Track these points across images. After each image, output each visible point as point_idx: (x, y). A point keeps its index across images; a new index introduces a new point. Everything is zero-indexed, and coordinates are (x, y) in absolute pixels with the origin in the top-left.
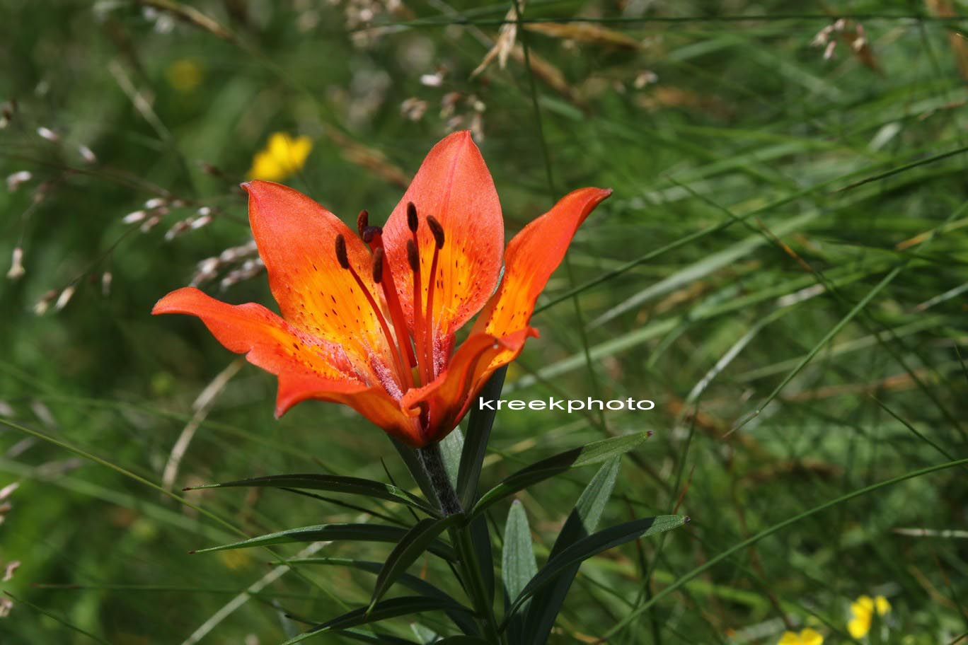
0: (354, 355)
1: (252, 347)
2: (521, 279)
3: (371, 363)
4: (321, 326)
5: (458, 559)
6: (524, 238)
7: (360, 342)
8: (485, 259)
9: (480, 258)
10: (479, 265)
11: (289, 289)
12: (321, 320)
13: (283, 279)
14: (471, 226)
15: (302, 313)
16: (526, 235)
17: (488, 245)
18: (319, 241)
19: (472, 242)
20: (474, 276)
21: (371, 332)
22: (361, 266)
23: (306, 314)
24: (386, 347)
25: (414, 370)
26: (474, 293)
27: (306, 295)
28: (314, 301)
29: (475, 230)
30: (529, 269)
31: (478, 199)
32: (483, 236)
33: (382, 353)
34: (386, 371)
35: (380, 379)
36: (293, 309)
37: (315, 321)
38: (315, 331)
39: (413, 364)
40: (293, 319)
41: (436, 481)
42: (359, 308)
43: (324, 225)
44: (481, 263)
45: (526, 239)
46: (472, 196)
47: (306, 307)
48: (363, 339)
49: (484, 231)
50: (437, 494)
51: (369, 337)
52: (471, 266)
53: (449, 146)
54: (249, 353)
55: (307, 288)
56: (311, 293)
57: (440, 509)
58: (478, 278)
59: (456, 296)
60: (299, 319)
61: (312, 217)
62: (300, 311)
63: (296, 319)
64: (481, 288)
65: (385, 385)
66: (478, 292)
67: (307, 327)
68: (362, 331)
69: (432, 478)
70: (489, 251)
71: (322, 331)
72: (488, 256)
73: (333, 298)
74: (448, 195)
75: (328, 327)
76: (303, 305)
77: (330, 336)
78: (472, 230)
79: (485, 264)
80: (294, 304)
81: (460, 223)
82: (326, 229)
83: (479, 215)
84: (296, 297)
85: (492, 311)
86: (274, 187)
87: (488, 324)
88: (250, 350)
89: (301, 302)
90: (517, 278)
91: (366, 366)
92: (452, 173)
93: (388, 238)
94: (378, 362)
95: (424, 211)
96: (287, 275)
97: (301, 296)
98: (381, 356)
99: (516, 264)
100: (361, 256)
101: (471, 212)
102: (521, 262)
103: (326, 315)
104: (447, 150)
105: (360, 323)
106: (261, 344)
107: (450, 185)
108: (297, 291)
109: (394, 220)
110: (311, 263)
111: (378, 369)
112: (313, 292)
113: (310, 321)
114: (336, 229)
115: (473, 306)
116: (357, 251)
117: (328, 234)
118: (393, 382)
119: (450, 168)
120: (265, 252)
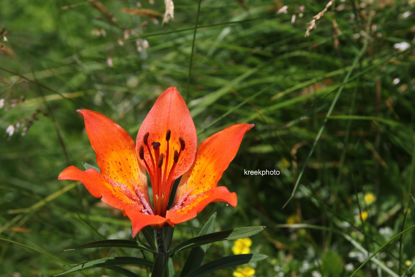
0: (129, 188)
2: (209, 160)
3: (136, 192)
4: (116, 177)
6: (210, 141)
9: (186, 147)
11: (104, 161)
12: (115, 172)
13: (101, 156)
14: (181, 133)
15: (108, 171)
16: (211, 140)
17: (190, 141)
18: (114, 138)
21: (135, 178)
22: (130, 148)
23: (110, 171)
26: (183, 162)
27: (110, 163)
28: (113, 165)
29: (183, 134)
31: (183, 120)
32: (187, 137)
34: (142, 195)
35: (140, 199)
36: (105, 169)
37: (114, 174)
38: (113, 179)
40: (105, 174)
42: (130, 167)
43: (115, 129)
44: (187, 149)
45: (210, 142)
46: (180, 118)
48: (132, 181)
49: (187, 135)
51: (135, 180)
53: (167, 94)
54: (102, 198)
55: (110, 160)
58: (185, 156)
61: (110, 127)
62: (107, 170)
63: (106, 174)
64: (187, 160)
65: (142, 201)
66: (185, 162)
67: (111, 177)
68: (132, 178)
70: (190, 144)
71: (117, 179)
72: (190, 146)
73: (120, 163)
74: (169, 117)
75: (119, 177)
76: (109, 168)
77: (120, 180)
78: (182, 134)
80: (105, 167)
81: (175, 131)
82: (116, 132)
83: (185, 127)
84: (106, 164)
85: (192, 171)
86: (93, 113)
87: (189, 176)
88: (102, 196)
89: (108, 166)
90: (207, 158)
91: (134, 193)
92: (170, 107)
93: (142, 135)
94: (139, 191)
95: (158, 124)
96: (102, 154)
97: (108, 164)
98: (139, 188)
99: (205, 152)
100: (130, 144)
101: (180, 126)
102: (208, 151)
103: (118, 171)
104: (166, 96)
105: (131, 174)
106: (104, 192)
107: (169, 113)
108: (106, 161)
109: (143, 127)
110: (111, 148)
111: (139, 194)
112: (112, 161)
113: (112, 174)
114: (120, 131)
115: (184, 168)
116: (129, 141)
117: (117, 134)
118: (145, 199)
119: (169, 105)
120: (93, 145)
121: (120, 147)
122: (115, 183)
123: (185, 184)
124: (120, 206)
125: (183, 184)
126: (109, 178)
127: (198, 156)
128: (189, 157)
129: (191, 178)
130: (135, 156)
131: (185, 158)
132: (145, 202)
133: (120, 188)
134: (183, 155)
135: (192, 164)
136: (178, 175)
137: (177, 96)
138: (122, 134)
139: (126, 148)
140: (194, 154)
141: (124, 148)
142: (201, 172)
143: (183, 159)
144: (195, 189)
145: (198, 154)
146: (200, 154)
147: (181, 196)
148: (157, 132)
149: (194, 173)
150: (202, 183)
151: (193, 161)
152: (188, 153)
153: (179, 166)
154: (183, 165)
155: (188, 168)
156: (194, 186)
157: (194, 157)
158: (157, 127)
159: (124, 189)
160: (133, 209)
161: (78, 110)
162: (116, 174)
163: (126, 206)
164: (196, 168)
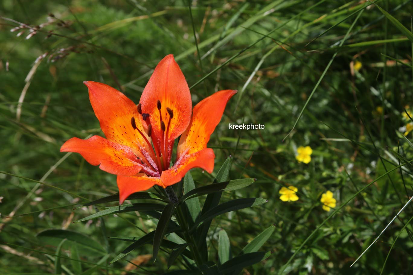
0: (134, 149)
1: (101, 162)
2: (201, 122)
3: (141, 151)
4: (121, 140)
5: (176, 214)
7: (137, 143)
8: (185, 111)
9: (182, 110)
10: (182, 113)
11: (108, 127)
12: (120, 135)
13: (105, 123)
14: (177, 97)
15: (113, 136)
16: (202, 104)
17: (185, 105)
18: (117, 105)
19: (179, 103)
20: (180, 117)
23: (115, 135)
24: (146, 144)
25: (160, 158)
26: (181, 123)
27: (115, 129)
28: (117, 130)
30: (205, 118)
31: (179, 85)
32: (183, 101)
33: (145, 146)
34: (147, 153)
35: (145, 157)
36: (110, 134)
37: (119, 138)
38: (118, 142)
39: (160, 156)
40: (110, 138)
41: (168, 192)
43: (118, 97)
44: (183, 112)
45: (202, 106)
46: (177, 84)
47: (115, 133)
48: (137, 142)
49: (183, 99)
50: (168, 195)
51: (139, 140)
52: (179, 112)
54: (100, 165)
55: (115, 125)
56: (116, 127)
57: (168, 198)
58: (182, 117)
59: (173, 123)
60: (112, 138)
61: (114, 95)
63: (111, 138)
64: (184, 122)
65: (147, 159)
66: (183, 123)
67: (116, 140)
68: (137, 139)
69: (167, 191)
70: (186, 108)
71: (122, 142)
73: (125, 127)
74: (167, 83)
75: (124, 139)
77: (125, 142)
78: (178, 99)
79: (185, 112)
80: (110, 132)
82: (119, 99)
83: (181, 92)
84: (111, 130)
85: (189, 131)
86: (97, 84)
87: (187, 136)
88: (100, 164)
89: (113, 131)
90: (199, 121)
91: (139, 152)
92: (168, 73)
93: (144, 100)
94: (144, 150)
95: (157, 89)
96: (106, 122)
97: (113, 129)
98: (144, 148)
99: (198, 115)
100: (134, 109)
101: (177, 91)
102: (200, 115)
103: (123, 134)
104: (164, 63)
105: (136, 136)
106: (104, 159)
107: (167, 79)
108: (111, 127)
109: (145, 93)
110: (115, 114)
111: (144, 153)
112: (117, 126)
113: (117, 138)
114: (123, 98)
115: (181, 129)
116: (132, 106)
117: (120, 101)
118: (150, 157)
119: (167, 71)
120: (97, 113)
121: (124, 112)
122: (119, 146)
123: (184, 143)
124: (117, 171)
125: (182, 143)
126: (114, 142)
127: (193, 118)
128: (186, 119)
129: (189, 138)
130: (139, 119)
131: (182, 119)
132: (150, 160)
133: (123, 151)
134: (181, 117)
135: (188, 125)
136: (177, 136)
137: (173, 63)
138: (125, 101)
139: (129, 114)
140: (190, 116)
141: (128, 113)
142: (196, 133)
143: (181, 121)
144: (191, 148)
145: (193, 115)
146: (195, 116)
147: (180, 154)
148: (157, 97)
149: (191, 133)
150: (196, 143)
151: (189, 122)
152: (184, 116)
153: (178, 127)
154: (181, 126)
155: (185, 130)
156: (190, 146)
157: (190, 119)
158: (157, 92)
159: (127, 152)
160: (131, 173)
161: (85, 82)
162: (121, 137)
163: (123, 170)
164: (192, 129)
